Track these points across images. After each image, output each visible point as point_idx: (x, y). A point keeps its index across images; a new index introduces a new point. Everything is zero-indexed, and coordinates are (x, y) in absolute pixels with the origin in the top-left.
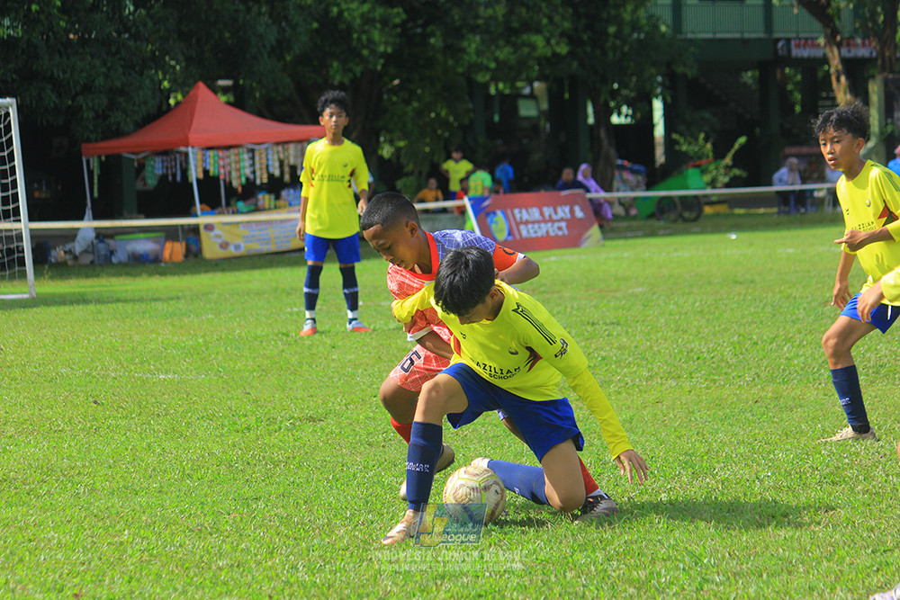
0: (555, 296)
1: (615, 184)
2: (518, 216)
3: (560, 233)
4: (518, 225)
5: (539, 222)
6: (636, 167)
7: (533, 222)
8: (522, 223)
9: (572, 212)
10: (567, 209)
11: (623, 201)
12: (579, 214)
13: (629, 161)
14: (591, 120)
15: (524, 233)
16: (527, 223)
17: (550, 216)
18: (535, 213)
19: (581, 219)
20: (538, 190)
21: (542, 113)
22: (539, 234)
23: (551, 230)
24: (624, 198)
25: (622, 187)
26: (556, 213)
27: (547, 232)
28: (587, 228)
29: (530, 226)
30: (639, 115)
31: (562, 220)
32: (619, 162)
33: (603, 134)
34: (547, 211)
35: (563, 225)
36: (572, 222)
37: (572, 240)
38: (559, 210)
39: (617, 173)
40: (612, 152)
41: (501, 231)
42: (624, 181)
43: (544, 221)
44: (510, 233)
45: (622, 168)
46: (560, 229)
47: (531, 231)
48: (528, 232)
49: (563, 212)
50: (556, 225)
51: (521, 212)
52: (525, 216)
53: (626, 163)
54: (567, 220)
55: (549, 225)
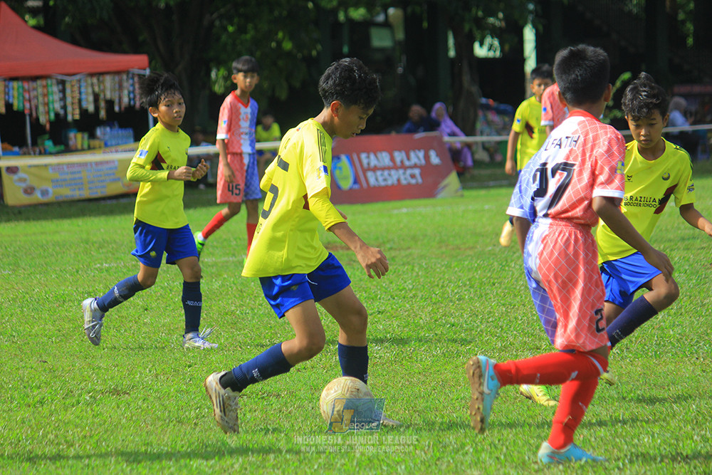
0: (403, 253)
1: (479, 126)
2: (365, 161)
3: (413, 181)
4: (365, 171)
5: (389, 168)
6: (503, 107)
7: (383, 169)
8: (369, 169)
9: (427, 157)
10: (421, 154)
11: (487, 145)
12: (435, 160)
13: (494, 100)
14: (452, 53)
15: (372, 181)
16: (375, 169)
17: (402, 162)
18: (385, 158)
19: (437, 166)
20: (389, 133)
21: (397, 43)
22: (390, 182)
23: (402, 178)
24: (489, 142)
25: (487, 130)
26: (408, 158)
27: (399, 180)
28: (445, 175)
29: (379, 173)
30: (507, 47)
31: (415, 166)
32: (484, 100)
33: (466, 68)
34: (399, 156)
35: (417, 172)
36: (427, 169)
37: (427, 189)
38: (412, 154)
39: (480, 114)
40: (475, 89)
41: (345, 178)
42: (488, 123)
43: (396, 168)
44: (356, 181)
45: (487, 108)
46: (413, 176)
47: (380, 179)
48: (377, 180)
49: (417, 157)
50: (409, 172)
51: (368, 157)
52: (373, 162)
53: (491, 102)
54: (420, 167)
55: (401, 171)
